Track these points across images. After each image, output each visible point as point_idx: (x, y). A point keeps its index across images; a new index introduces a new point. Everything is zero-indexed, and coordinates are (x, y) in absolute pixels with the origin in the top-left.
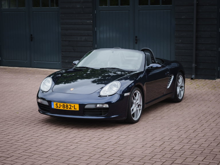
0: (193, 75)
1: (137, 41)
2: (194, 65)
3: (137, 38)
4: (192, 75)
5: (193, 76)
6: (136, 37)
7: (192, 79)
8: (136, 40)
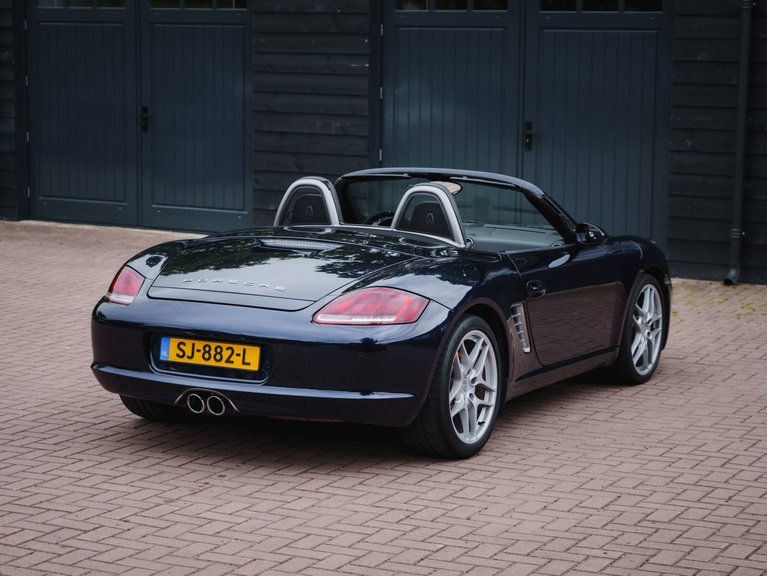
0: (733, 267)
1: (530, 141)
2: (736, 233)
3: (530, 129)
4: (727, 267)
5: (733, 273)
6: (529, 125)
7: (728, 283)
8: (529, 136)
